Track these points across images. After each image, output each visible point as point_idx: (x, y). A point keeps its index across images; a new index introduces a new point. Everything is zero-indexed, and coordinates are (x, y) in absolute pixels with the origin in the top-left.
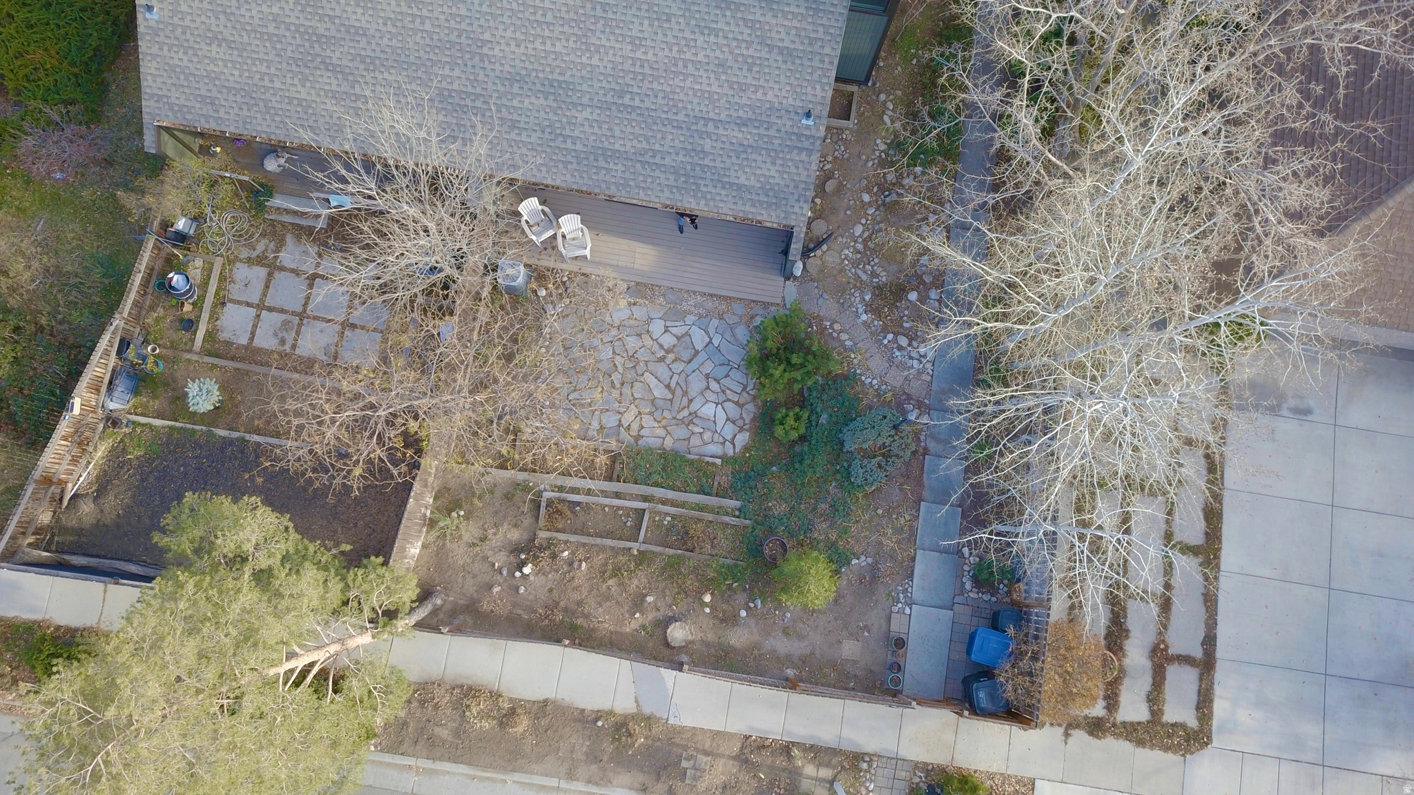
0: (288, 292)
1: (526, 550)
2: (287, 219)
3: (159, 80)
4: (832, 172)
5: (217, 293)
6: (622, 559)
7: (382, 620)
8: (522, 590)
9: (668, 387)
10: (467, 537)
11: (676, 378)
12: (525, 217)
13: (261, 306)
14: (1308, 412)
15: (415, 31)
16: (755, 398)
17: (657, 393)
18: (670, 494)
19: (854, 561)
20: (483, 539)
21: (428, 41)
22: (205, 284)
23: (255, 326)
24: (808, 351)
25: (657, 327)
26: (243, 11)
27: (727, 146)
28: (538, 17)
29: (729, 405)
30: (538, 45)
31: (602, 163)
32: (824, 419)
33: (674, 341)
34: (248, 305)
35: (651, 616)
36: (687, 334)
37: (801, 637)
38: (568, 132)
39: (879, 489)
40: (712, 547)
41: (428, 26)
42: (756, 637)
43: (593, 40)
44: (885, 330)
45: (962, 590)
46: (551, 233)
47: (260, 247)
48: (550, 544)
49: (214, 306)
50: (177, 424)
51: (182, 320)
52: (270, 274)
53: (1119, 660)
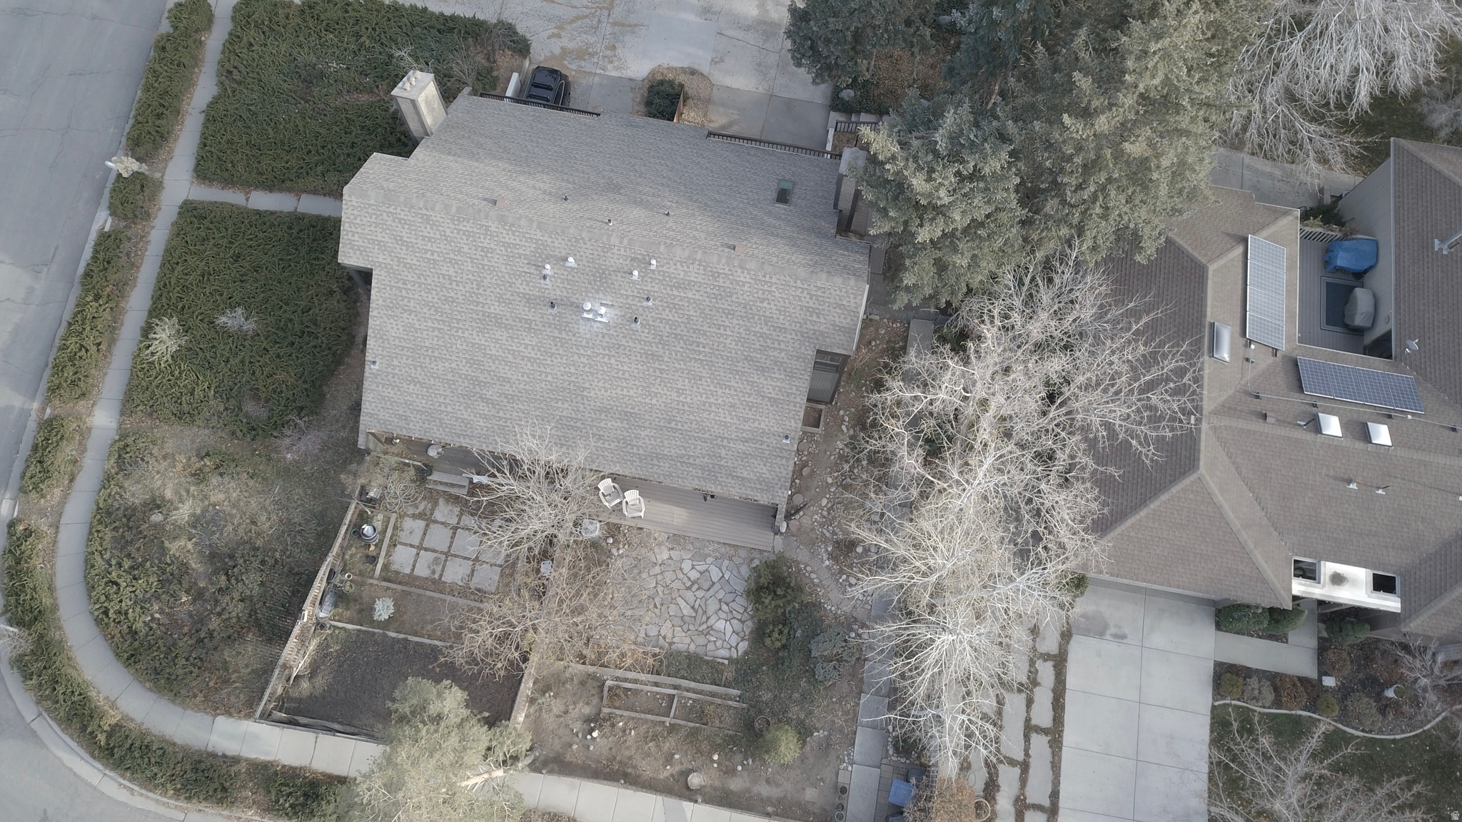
0: (439, 538)
1: (594, 721)
2: (440, 488)
3: (374, 404)
4: (807, 462)
5: (391, 538)
6: (659, 729)
7: (509, 762)
8: (592, 748)
9: (693, 607)
10: (555, 710)
11: (698, 601)
12: (602, 491)
13: (420, 548)
14: (1123, 637)
15: (541, 381)
16: (752, 617)
17: (685, 612)
18: (692, 685)
19: (816, 734)
20: (566, 712)
21: (549, 387)
22: (384, 531)
23: (415, 561)
24: (788, 587)
25: (687, 566)
26: (433, 366)
27: (736, 453)
28: (620, 375)
29: (735, 621)
30: (618, 391)
31: (655, 462)
32: (799, 634)
33: (698, 575)
34: (412, 546)
35: (677, 768)
36: (707, 570)
37: (778, 785)
38: (634, 443)
39: (834, 684)
40: (720, 722)
41: (550, 378)
42: (748, 785)
43: (654, 390)
44: (841, 572)
45: (887, 756)
46: (618, 501)
47: (421, 507)
48: (610, 717)
49: (389, 546)
50: (363, 628)
51: (367, 556)
52: (427, 526)
53: (992, 806)
